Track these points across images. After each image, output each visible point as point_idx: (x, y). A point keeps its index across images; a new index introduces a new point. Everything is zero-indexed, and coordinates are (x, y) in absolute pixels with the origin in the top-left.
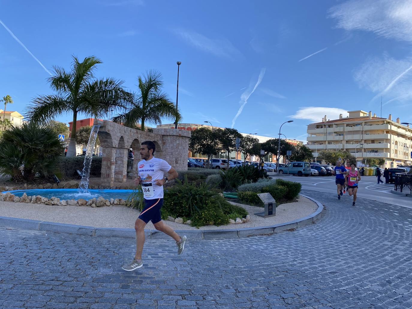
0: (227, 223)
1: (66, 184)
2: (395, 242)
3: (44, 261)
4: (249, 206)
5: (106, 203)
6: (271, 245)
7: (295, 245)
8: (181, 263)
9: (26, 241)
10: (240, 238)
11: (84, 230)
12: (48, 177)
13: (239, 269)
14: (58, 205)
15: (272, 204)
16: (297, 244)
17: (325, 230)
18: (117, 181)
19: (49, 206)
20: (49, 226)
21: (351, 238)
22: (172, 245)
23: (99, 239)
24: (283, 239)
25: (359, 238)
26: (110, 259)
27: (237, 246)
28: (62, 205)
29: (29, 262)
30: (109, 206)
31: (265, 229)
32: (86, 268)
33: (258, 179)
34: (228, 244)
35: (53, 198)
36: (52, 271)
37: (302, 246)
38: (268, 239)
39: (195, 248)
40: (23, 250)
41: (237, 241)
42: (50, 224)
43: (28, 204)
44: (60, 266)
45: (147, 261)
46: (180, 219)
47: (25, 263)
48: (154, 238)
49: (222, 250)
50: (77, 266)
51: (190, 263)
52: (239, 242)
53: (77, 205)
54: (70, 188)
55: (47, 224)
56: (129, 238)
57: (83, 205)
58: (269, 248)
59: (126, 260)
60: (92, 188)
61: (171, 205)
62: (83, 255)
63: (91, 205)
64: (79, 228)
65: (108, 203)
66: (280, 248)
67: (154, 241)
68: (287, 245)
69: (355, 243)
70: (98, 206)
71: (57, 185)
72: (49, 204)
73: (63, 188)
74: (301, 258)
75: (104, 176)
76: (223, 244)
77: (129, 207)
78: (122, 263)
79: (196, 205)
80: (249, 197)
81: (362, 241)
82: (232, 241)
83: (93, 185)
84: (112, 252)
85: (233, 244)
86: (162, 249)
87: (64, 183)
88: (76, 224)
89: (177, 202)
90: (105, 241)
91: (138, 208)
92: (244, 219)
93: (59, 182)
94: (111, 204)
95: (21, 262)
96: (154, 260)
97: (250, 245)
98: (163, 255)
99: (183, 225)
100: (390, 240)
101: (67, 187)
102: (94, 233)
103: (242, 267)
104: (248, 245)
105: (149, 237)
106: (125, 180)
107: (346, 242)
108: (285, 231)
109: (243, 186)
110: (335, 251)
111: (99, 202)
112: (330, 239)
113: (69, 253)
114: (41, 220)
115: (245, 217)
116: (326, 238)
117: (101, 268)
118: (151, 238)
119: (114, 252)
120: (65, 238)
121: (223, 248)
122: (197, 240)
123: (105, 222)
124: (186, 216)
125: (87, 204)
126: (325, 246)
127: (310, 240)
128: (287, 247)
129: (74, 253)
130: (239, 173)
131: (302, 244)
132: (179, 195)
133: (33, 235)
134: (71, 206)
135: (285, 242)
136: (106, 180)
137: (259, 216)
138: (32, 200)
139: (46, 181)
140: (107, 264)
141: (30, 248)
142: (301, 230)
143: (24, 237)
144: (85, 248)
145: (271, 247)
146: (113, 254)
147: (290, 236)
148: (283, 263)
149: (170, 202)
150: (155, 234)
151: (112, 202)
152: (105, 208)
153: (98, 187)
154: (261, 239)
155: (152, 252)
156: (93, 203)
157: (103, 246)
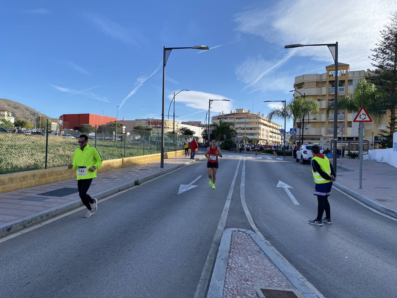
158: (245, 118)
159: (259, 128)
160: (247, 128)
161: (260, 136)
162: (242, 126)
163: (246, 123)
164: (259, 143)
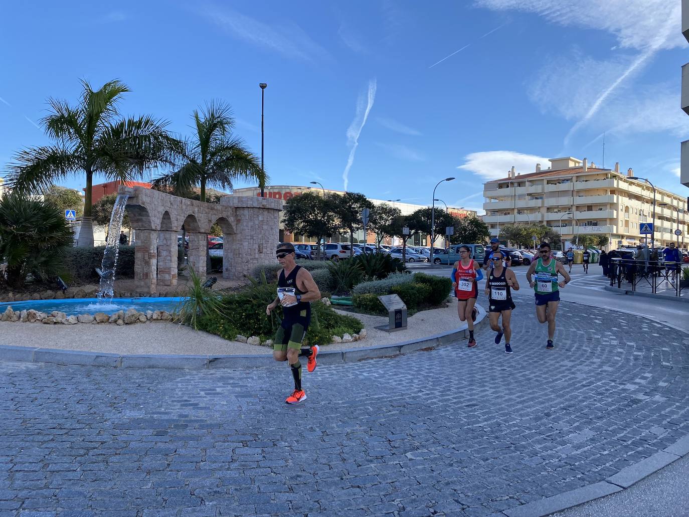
0: (329, 341)
1: (78, 292)
2: (579, 361)
3: (41, 403)
4: (369, 316)
5: (140, 318)
6: (391, 371)
7: (427, 371)
8: (249, 400)
9: (13, 377)
10: (346, 363)
11: (104, 358)
12: (48, 280)
13: (334, 405)
14: (64, 324)
15: (401, 311)
16: (431, 369)
17: (480, 348)
18: (161, 283)
19: (48, 325)
20: (50, 355)
21: (515, 358)
22: (239, 376)
23: (128, 372)
24: (411, 362)
25: (527, 358)
26: (143, 398)
27: (339, 375)
28: (70, 322)
29: (17, 406)
30: (144, 322)
31: (386, 349)
32: (105, 412)
33: (388, 275)
34: (327, 371)
35: (55, 312)
36: (53, 417)
37: (438, 372)
38: (389, 363)
39: (274, 379)
40: (9, 390)
41: (340, 368)
42: (50, 352)
43: (15, 323)
44: (66, 409)
45: (198, 399)
46: (256, 339)
47: (12, 407)
48: (214, 368)
49: (315, 381)
50: (91, 409)
51: (264, 400)
52: (343, 369)
53: (95, 322)
54: (84, 297)
55: (46, 352)
56: (174, 368)
57: (103, 322)
58: (386, 375)
59: (167, 398)
60: (121, 297)
61: (241, 318)
62: (102, 395)
63: (115, 321)
64: (95, 357)
65: (143, 318)
66: (403, 375)
67: (212, 371)
68: (416, 371)
69: (519, 364)
70: (127, 324)
71: (64, 293)
72: (49, 322)
73: (73, 297)
74: (431, 387)
75: (139, 277)
76: (319, 373)
77: (176, 323)
78: (160, 403)
79: (279, 316)
80: (368, 303)
81: (531, 361)
82: (334, 368)
83: (123, 292)
84: (146, 389)
85: (334, 372)
86: (223, 382)
87: (74, 290)
88: (92, 351)
89: (250, 313)
90: (135, 375)
91: (189, 324)
92: (355, 335)
93: (65, 289)
94: (147, 319)
95: (5, 407)
96: (209, 397)
97: (359, 372)
98: (223, 390)
99: (261, 347)
100: (572, 359)
101: (79, 296)
102: (120, 363)
103: (340, 402)
104: (357, 372)
105: (206, 366)
106: (175, 282)
107: (506, 364)
108: (418, 351)
109: (360, 285)
110: (485, 376)
111: (129, 317)
112: (483, 360)
113: (80, 392)
114: (36, 346)
115: (358, 333)
116: (477, 359)
117: (127, 411)
118: (208, 368)
119: (149, 389)
120: (75, 371)
121: (317, 378)
122: (279, 368)
123: (137, 346)
124: (265, 334)
125: (110, 321)
126: (472, 370)
127: (452, 362)
128: (415, 373)
129: (88, 391)
130: (358, 266)
131: (438, 368)
132: (254, 302)
133: (25, 368)
134: (84, 325)
135: (414, 366)
136: (142, 283)
137: (382, 330)
138: (22, 316)
139: (46, 288)
140: (137, 405)
141: (20, 387)
142: (443, 349)
143: (10, 372)
144: (105, 384)
145: (391, 374)
146: (148, 391)
147: (423, 358)
148: (402, 395)
149: (239, 314)
150: (214, 361)
151: (149, 316)
152: (138, 325)
153: (131, 294)
154: (377, 364)
155: (208, 387)
156: (119, 319)
157: (133, 381)
158: (571, 181)
160: (577, 207)
161: (615, 227)
163: (575, 193)
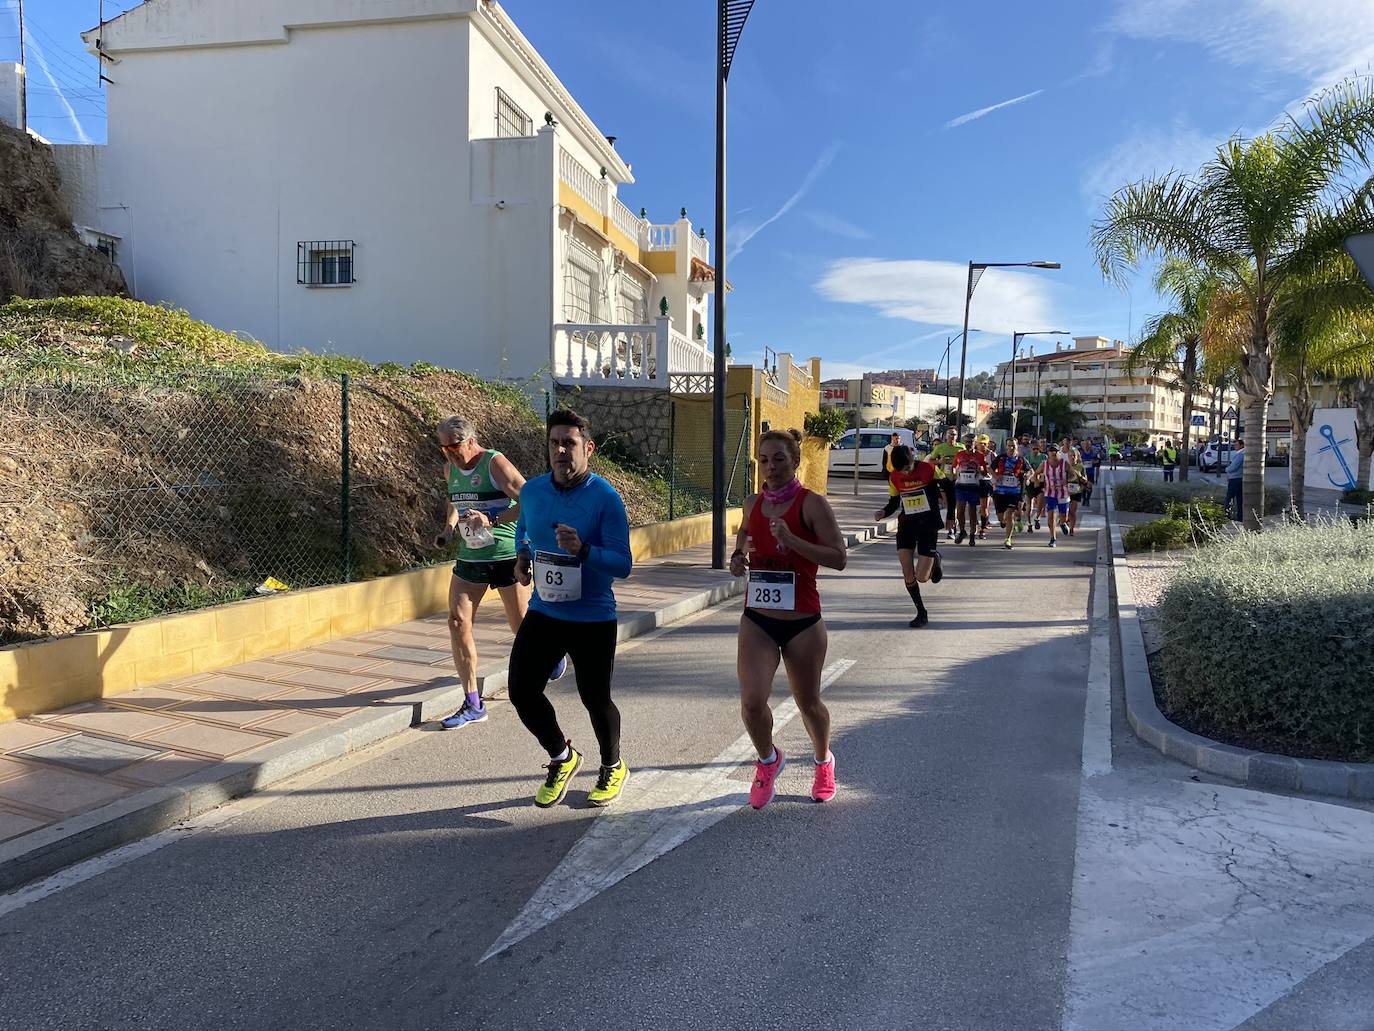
158: (1103, 366)
159: (1150, 397)
160: (1109, 398)
161: (1151, 421)
162: (1095, 391)
163: (1107, 383)
164: (1149, 444)
